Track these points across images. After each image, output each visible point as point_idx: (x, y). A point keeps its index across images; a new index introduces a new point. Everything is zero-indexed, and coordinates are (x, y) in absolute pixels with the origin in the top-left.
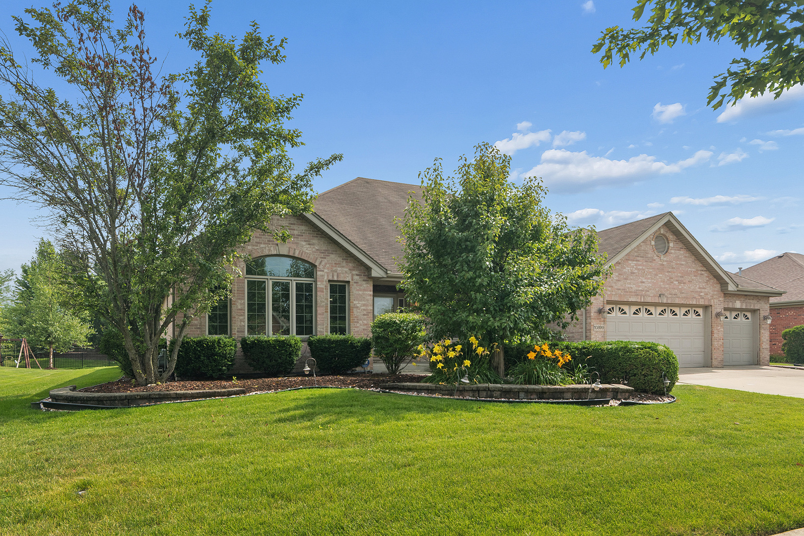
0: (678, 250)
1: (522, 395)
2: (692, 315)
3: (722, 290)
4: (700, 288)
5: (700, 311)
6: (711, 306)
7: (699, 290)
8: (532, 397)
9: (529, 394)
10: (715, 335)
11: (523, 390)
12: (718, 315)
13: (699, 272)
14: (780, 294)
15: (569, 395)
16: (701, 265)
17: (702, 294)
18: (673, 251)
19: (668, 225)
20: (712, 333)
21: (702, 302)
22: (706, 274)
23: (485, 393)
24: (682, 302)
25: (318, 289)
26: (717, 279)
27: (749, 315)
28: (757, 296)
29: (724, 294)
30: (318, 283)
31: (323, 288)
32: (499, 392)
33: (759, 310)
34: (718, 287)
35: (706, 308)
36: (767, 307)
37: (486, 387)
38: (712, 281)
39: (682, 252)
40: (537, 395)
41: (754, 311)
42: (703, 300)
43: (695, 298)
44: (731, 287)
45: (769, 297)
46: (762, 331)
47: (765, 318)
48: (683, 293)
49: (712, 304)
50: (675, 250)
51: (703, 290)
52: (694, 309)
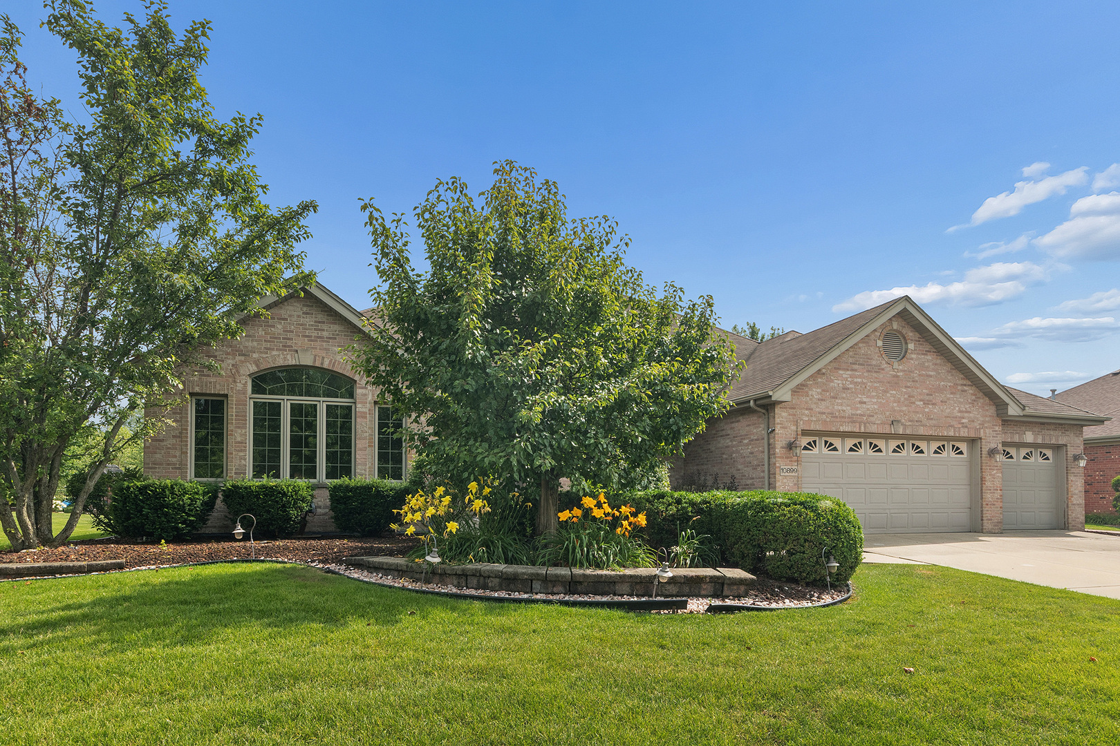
0: (923, 354)
1: (537, 585)
2: (948, 454)
3: (998, 415)
4: (960, 411)
5: (963, 447)
6: (981, 439)
7: (959, 414)
8: (555, 590)
9: (550, 585)
10: (988, 484)
11: (537, 577)
12: (992, 452)
13: (959, 388)
14: (1100, 421)
15: (625, 588)
16: (962, 376)
17: (964, 421)
18: (914, 356)
19: (904, 316)
20: (982, 481)
21: (964, 433)
22: (970, 390)
23: (474, 581)
24: (930, 433)
25: (358, 414)
26: (991, 399)
27: (1049, 453)
28: (1062, 424)
29: (1002, 420)
30: (358, 406)
31: (365, 413)
32: (498, 580)
33: (1066, 446)
34: (992, 410)
35: (972, 441)
36: (1079, 441)
38: (982, 401)
39: (929, 357)
40: (565, 587)
41: (1057, 448)
42: (966, 430)
43: (952, 426)
44: (1013, 410)
45: (1082, 426)
46: (1071, 478)
47: (1076, 458)
48: (932, 419)
49: (982, 435)
50: (918, 354)
51: (966, 415)
52: (951, 443)
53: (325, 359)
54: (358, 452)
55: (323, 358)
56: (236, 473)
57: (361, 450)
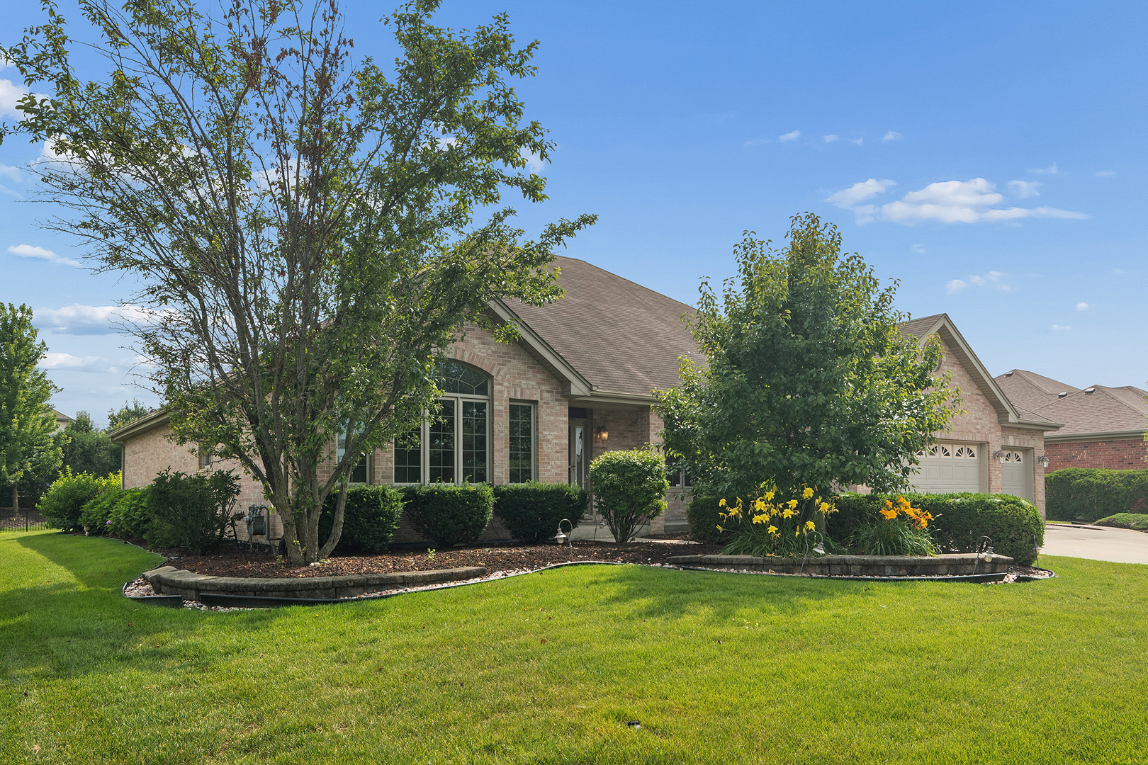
0: (952, 366)
1: (888, 570)
2: (964, 456)
3: (1000, 422)
4: (976, 418)
5: (974, 449)
6: (988, 443)
7: (975, 421)
8: (901, 573)
9: (898, 569)
10: (994, 483)
12: (997, 455)
13: (975, 397)
14: (1057, 428)
15: (944, 569)
16: (976, 386)
17: (978, 427)
18: (945, 368)
19: (943, 332)
20: (989, 480)
21: (978, 438)
22: (982, 399)
23: (839, 569)
24: (957, 438)
25: (495, 413)
26: (995, 408)
27: (1020, 455)
28: (1030, 430)
29: (1002, 427)
30: (495, 403)
31: (501, 411)
32: (859, 567)
33: (1033, 448)
34: (995, 417)
35: (981, 445)
36: (1041, 444)
37: (841, 559)
38: (988, 409)
39: (955, 369)
40: (907, 570)
41: (1026, 450)
42: (979, 435)
43: (971, 431)
44: (1012, 418)
45: (1043, 431)
46: (1037, 477)
47: (1041, 460)
48: (957, 425)
49: (989, 440)
50: (948, 366)
51: (979, 421)
52: (967, 446)
53: (466, 352)
54: (496, 454)
55: (463, 351)
56: (383, 477)
57: (498, 451)
